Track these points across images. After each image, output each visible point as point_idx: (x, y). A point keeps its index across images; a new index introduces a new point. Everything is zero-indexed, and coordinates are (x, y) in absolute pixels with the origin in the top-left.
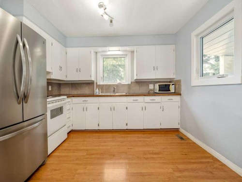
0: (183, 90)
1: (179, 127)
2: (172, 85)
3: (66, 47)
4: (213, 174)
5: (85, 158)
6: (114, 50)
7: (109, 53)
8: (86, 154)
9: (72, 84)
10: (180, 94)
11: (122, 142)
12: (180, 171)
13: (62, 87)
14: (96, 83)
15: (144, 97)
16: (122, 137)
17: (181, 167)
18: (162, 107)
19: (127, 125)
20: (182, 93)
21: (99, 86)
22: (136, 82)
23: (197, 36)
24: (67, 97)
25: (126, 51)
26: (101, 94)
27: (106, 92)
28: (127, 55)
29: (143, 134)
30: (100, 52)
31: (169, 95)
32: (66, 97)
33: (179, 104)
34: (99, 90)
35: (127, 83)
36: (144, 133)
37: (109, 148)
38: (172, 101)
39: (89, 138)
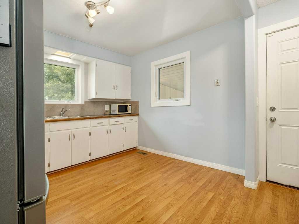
0: (141, 111)
2: (130, 105)
4: (180, 167)
10: (138, 115)
12: (165, 173)
15: (109, 118)
17: (163, 170)
18: (125, 128)
19: (90, 154)
20: (139, 113)
22: (91, 102)
23: (156, 66)
25: (79, 61)
28: (79, 66)
33: (137, 124)
35: (79, 103)
37: (91, 183)
38: (132, 121)
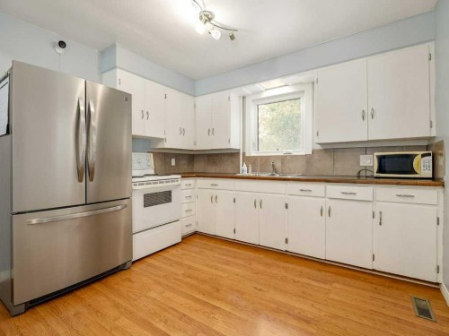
1: (440, 281)
2: (423, 156)
3: (195, 96)
5: (175, 279)
6: (275, 87)
7: (266, 94)
8: (182, 272)
9: (208, 155)
11: (257, 273)
13: (195, 160)
14: (244, 154)
15: (326, 184)
16: (267, 264)
18: (377, 216)
19: (287, 241)
21: (248, 160)
22: (326, 150)
24: (182, 177)
25: (301, 83)
26: (252, 175)
27: (262, 171)
28: (303, 92)
29: (319, 270)
30: (249, 95)
31: (397, 184)
32: (180, 176)
34: (248, 166)
35: (304, 154)
36: (326, 269)
38: (409, 200)
39: (212, 250)
